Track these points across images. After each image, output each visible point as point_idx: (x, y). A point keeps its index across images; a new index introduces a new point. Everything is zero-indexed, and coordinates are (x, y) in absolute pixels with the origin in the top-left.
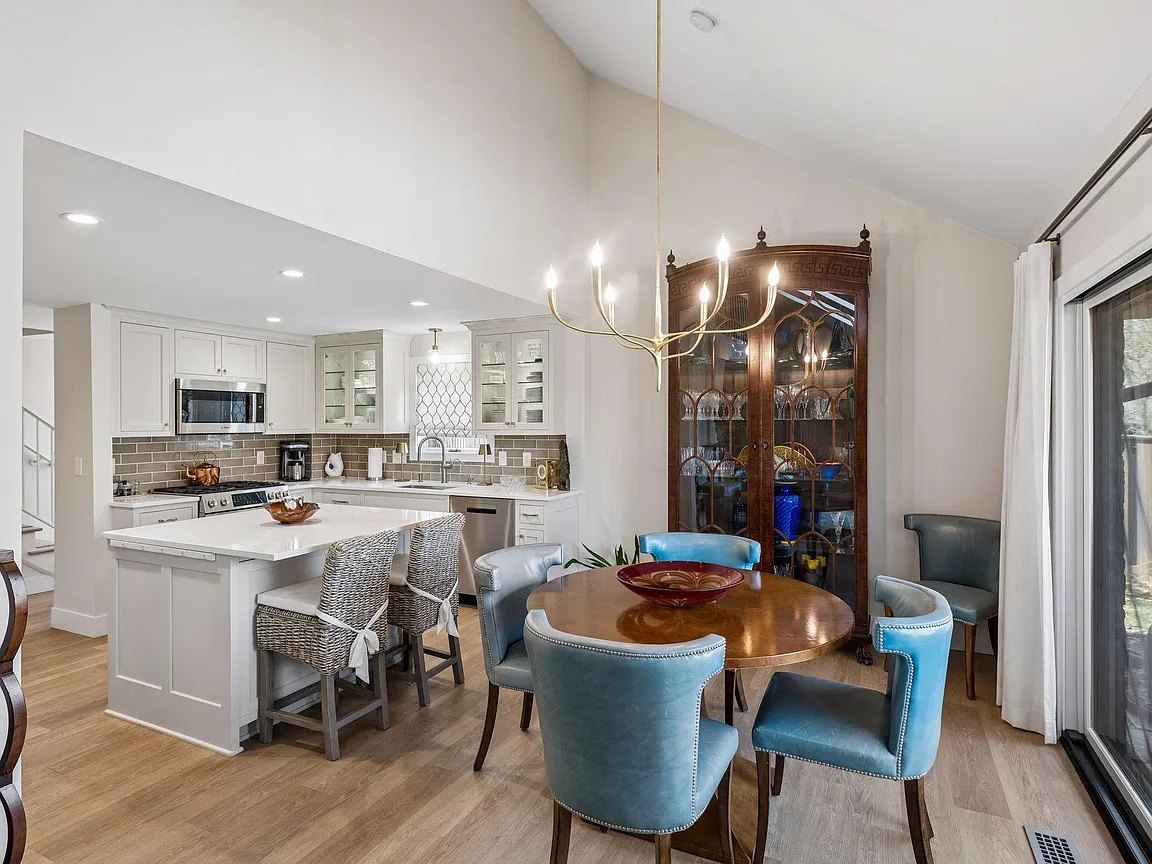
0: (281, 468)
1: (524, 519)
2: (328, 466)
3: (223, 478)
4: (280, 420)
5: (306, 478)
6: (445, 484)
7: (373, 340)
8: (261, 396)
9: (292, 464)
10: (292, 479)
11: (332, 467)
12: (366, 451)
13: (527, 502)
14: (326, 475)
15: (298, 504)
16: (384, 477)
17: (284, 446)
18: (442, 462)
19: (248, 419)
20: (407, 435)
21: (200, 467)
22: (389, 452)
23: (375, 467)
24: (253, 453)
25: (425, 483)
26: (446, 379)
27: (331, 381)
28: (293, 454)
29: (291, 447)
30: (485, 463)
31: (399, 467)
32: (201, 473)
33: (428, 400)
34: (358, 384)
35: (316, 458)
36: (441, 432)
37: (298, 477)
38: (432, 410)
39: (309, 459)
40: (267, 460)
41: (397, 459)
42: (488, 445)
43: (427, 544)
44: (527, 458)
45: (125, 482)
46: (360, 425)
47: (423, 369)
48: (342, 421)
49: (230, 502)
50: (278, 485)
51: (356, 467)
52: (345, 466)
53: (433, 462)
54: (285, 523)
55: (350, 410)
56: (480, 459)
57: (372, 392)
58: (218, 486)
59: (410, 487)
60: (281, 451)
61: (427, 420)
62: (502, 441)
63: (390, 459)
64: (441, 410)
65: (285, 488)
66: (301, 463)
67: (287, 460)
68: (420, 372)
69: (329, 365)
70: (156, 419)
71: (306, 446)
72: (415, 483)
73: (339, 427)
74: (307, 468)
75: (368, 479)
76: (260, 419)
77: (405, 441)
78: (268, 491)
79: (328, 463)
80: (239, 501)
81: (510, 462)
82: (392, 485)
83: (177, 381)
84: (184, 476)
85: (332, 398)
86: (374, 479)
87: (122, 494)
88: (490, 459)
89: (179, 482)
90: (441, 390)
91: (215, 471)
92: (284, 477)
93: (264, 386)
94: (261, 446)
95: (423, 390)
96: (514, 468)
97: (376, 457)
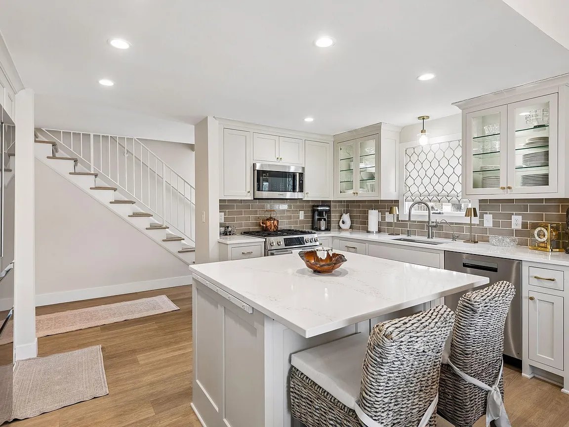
0: (313, 222)
1: (535, 281)
2: (341, 222)
3: (281, 227)
4: (313, 192)
5: (328, 229)
6: (430, 240)
7: (374, 132)
8: (301, 175)
9: (320, 220)
10: (319, 230)
11: (343, 222)
12: (366, 213)
13: (534, 265)
14: (340, 228)
15: (328, 254)
16: (380, 231)
17: (315, 208)
18: (428, 222)
19: (294, 190)
20: (397, 201)
21: (267, 220)
22: (383, 213)
23: (373, 224)
24: (297, 212)
25: (412, 237)
26: (431, 157)
27: (343, 165)
28: (320, 213)
29: (319, 208)
30: (471, 224)
31: (390, 224)
32: (268, 223)
33: (414, 174)
34: (362, 165)
35: (334, 217)
36: (426, 199)
37: (323, 228)
38: (418, 182)
39: (329, 217)
40: (305, 217)
41: (389, 218)
42: (475, 209)
43: (479, 322)
44: (517, 221)
45: (228, 227)
46: (364, 194)
47: (410, 152)
48: (351, 192)
49: (282, 243)
50: (311, 233)
51: (360, 223)
52: (352, 222)
53: (418, 222)
54: (317, 272)
55: (357, 184)
56: (467, 220)
57: (373, 170)
58: (277, 232)
59: (400, 240)
60: (313, 211)
61: (414, 189)
62: (486, 205)
63: (383, 218)
64: (426, 181)
65: (315, 236)
66: (325, 220)
67: (317, 217)
68: (408, 153)
69: (342, 154)
70: (243, 190)
71: (328, 208)
72: (405, 237)
73: (349, 196)
74: (329, 223)
75: (368, 232)
76: (301, 190)
77: (395, 206)
78: (306, 237)
79: (341, 220)
80: (288, 243)
81: (495, 224)
82: (386, 238)
83: (254, 165)
84: (260, 225)
85: (344, 176)
86: (373, 232)
87: (226, 235)
88: (476, 220)
89: (257, 228)
90: (426, 165)
91: (276, 222)
92: (315, 228)
93: (303, 168)
94: (301, 208)
95: (410, 167)
96: (502, 230)
97: (374, 217)
